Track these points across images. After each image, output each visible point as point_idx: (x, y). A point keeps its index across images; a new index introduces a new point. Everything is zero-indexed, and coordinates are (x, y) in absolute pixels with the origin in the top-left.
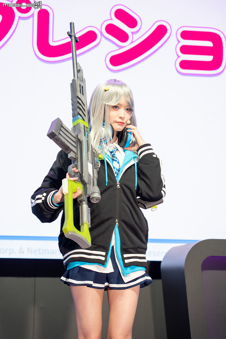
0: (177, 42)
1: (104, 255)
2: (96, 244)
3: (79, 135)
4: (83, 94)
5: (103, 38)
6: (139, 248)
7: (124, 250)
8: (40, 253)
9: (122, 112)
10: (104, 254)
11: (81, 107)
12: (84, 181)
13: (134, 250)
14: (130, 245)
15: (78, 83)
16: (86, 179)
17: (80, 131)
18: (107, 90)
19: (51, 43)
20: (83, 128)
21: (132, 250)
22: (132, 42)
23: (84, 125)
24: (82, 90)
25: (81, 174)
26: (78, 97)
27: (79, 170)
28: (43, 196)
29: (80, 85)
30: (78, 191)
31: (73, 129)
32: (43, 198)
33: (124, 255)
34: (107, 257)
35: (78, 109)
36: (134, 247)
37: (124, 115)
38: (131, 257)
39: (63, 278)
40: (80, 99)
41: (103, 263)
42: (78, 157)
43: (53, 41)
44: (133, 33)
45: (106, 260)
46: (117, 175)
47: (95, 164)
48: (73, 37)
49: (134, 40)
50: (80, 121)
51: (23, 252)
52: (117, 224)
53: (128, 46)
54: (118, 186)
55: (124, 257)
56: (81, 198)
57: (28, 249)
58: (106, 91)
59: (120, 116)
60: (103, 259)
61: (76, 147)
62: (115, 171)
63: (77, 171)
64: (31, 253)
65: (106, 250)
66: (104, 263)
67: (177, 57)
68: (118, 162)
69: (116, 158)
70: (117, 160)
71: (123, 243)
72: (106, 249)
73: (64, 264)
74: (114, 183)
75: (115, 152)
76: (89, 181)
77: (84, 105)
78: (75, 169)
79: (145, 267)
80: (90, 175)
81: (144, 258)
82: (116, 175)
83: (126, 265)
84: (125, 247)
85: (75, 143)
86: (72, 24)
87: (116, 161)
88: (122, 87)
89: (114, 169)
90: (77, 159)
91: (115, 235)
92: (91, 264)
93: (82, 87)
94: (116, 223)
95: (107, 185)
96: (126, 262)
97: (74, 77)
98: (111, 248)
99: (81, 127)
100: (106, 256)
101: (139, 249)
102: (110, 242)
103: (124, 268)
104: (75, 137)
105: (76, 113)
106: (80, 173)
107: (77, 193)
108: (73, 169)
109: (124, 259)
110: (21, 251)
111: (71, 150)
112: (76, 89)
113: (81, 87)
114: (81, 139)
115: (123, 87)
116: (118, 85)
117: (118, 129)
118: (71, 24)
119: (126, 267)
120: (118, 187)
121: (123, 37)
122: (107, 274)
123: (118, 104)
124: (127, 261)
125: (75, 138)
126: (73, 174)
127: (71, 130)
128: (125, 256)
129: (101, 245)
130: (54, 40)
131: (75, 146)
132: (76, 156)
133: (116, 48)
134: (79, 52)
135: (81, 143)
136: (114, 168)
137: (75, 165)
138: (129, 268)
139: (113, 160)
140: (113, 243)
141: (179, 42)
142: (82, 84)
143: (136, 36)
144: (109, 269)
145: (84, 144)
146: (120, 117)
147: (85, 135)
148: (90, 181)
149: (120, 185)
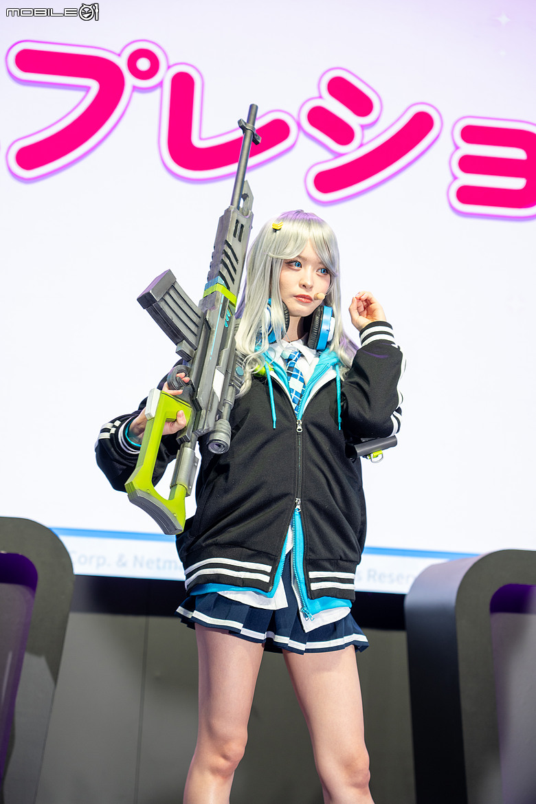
0: (452, 148)
1: (269, 571)
2: (253, 548)
3: (208, 312)
4: (240, 240)
5: (302, 135)
6: (341, 559)
7: (312, 563)
8: (158, 568)
9: (309, 274)
10: (268, 568)
11: (228, 262)
12: (198, 403)
13: (331, 564)
14: (323, 553)
15: (235, 216)
16: (202, 399)
17: (213, 306)
18: (278, 228)
19: (197, 142)
20: (222, 302)
21: (327, 565)
22: (361, 145)
23: (225, 297)
24: (241, 231)
25: (193, 388)
26: (227, 242)
27: (193, 379)
28: (114, 426)
29: (237, 222)
30: (179, 419)
31: (201, 303)
32: (113, 431)
33: (310, 573)
34: (274, 577)
35: (221, 266)
36: (332, 558)
37: (312, 280)
38: (323, 579)
39: (180, 610)
40: (230, 246)
41: (264, 588)
42: (195, 354)
43: (201, 139)
44: (363, 127)
45: (272, 582)
46: (298, 405)
47: (232, 376)
48: (249, 133)
49: (365, 140)
50: (220, 288)
51: (124, 565)
52: (298, 507)
53: (351, 153)
54: (299, 427)
55: (311, 577)
56: (184, 435)
57: (136, 558)
58: (275, 230)
59: (303, 283)
60: (266, 579)
61: (196, 335)
62: (292, 396)
63: (187, 379)
64: (141, 565)
65: (273, 561)
66: (269, 588)
67: (451, 178)
68: (302, 380)
69: (298, 371)
70: (299, 375)
71: (308, 548)
72: (272, 559)
73: (186, 587)
74: (290, 421)
75: (294, 359)
76: (210, 405)
77: (237, 260)
78: (183, 374)
79: (351, 600)
80: (214, 393)
81: (351, 581)
82: (294, 406)
83: (313, 595)
84: (313, 556)
85: (197, 326)
86: (254, 108)
87: (296, 377)
88: (310, 224)
89: (290, 392)
90: (194, 358)
91: (294, 532)
92: (241, 589)
93: (242, 226)
94: (296, 505)
95: (275, 427)
96: (312, 589)
97: (232, 204)
98: (283, 557)
99: (218, 300)
100: (272, 575)
101: (341, 563)
102: (283, 545)
103: (309, 602)
104: (199, 314)
105: (216, 272)
106: (192, 385)
107: (176, 424)
108: (178, 375)
109: (308, 581)
110: (121, 563)
111: (184, 338)
112: (227, 227)
113: (239, 225)
114: (211, 322)
115: (312, 225)
116: (303, 220)
117: (297, 310)
118: (251, 106)
119: (312, 599)
120: (300, 430)
121: (343, 134)
122: (274, 611)
123: (299, 256)
124: (314, 586)
125: (199, 317)
126: (175, 383)
127: (197, 305)
128: (312, 575)
129: (263, 550)
130: (204, 136)
131: (196, 332)
132: (191, 352)
133: (329, 156)
134: (252, 161)
135: (210, 329)
136: (291, 390)
137: (187, 368)
138: (317, 602)
139: (290, 375)
140: (288, 547)
141: (457, 148)
142: (243, 221)
143: (370, 134)
144: (277, 601)
145: (215, 333)
146: (304, 286)
147: (222, 316)
148: (212, 405)
149: (302, 426)
